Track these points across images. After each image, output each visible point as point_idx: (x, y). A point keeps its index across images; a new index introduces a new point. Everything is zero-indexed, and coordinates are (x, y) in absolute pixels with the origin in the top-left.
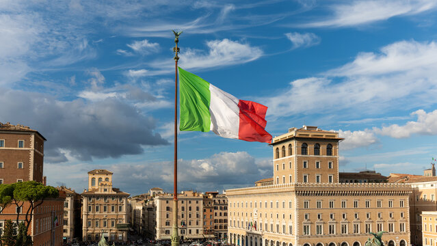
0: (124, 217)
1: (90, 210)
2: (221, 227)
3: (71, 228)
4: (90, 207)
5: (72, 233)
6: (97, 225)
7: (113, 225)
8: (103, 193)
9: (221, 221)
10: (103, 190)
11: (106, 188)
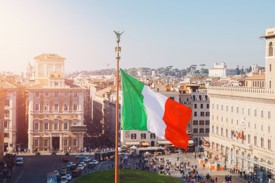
0: (80, 118)
1: (37, 109)
2: (202, 130)
3: (13, 132)
4: (37, 106)
5: (15, 137)
6: (46, 128)
7: (66, 127)
8: (53, 87)
9: (202, 123)
10: (53, 84)
11: (57, 81)
